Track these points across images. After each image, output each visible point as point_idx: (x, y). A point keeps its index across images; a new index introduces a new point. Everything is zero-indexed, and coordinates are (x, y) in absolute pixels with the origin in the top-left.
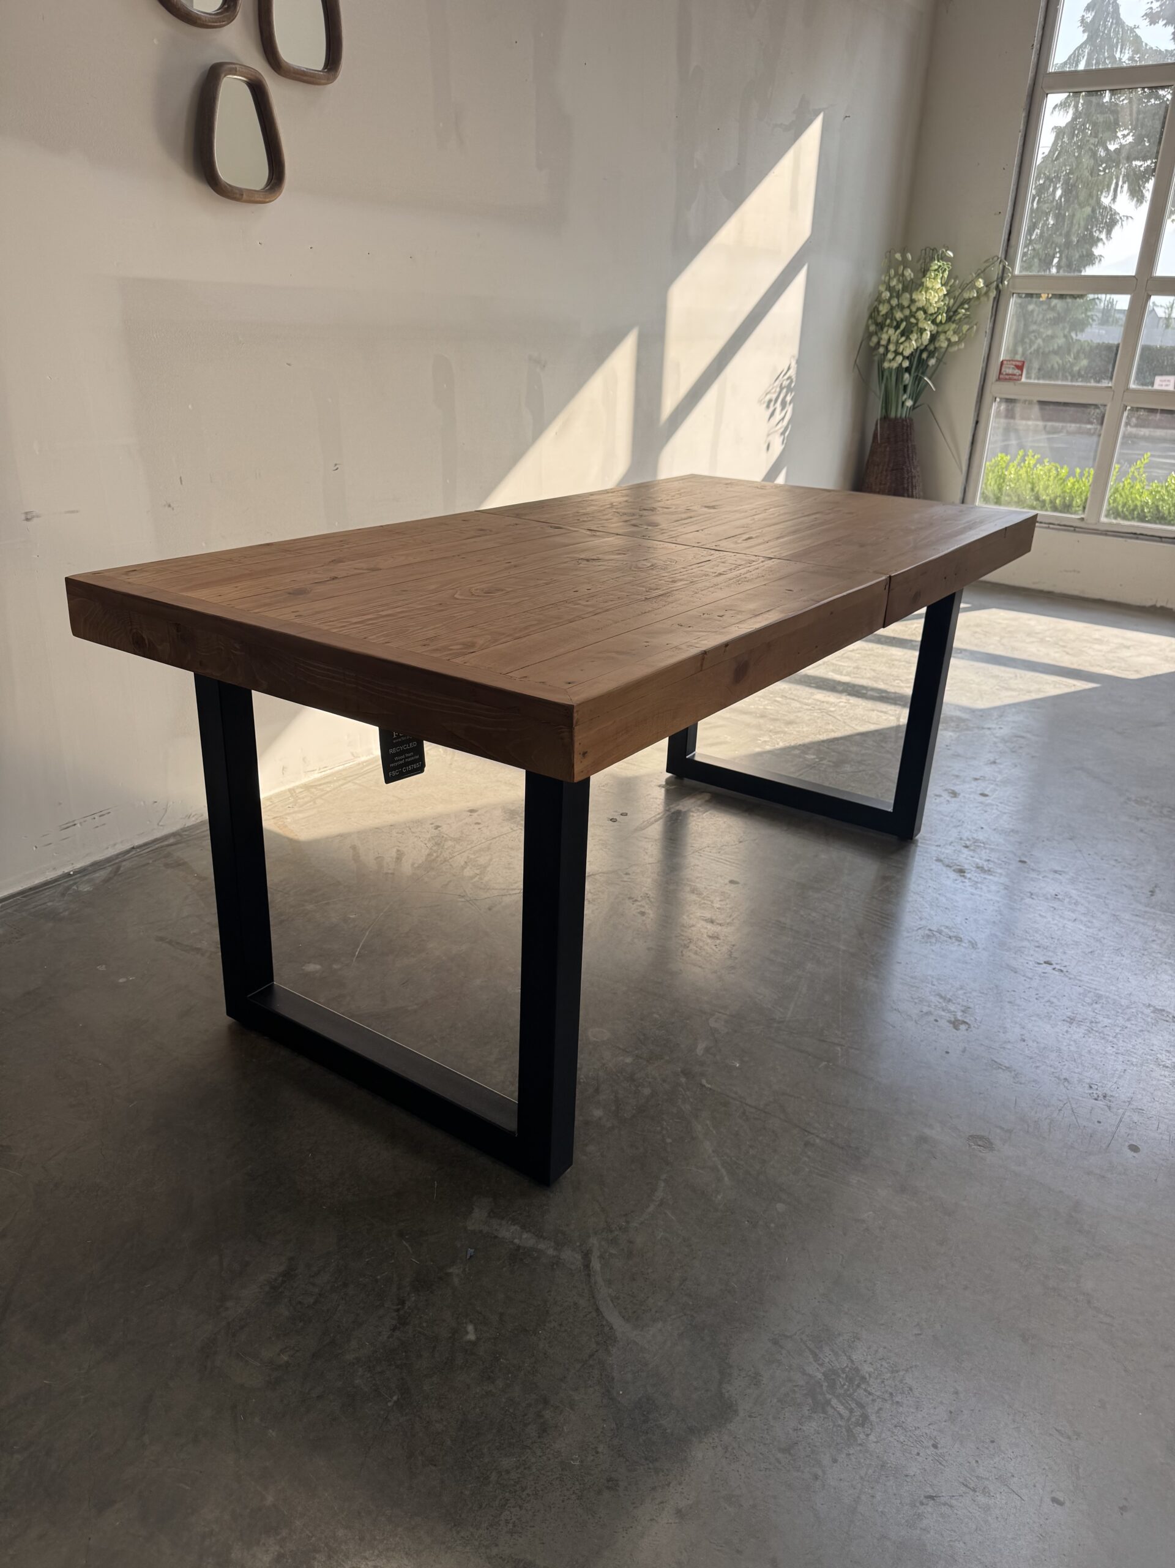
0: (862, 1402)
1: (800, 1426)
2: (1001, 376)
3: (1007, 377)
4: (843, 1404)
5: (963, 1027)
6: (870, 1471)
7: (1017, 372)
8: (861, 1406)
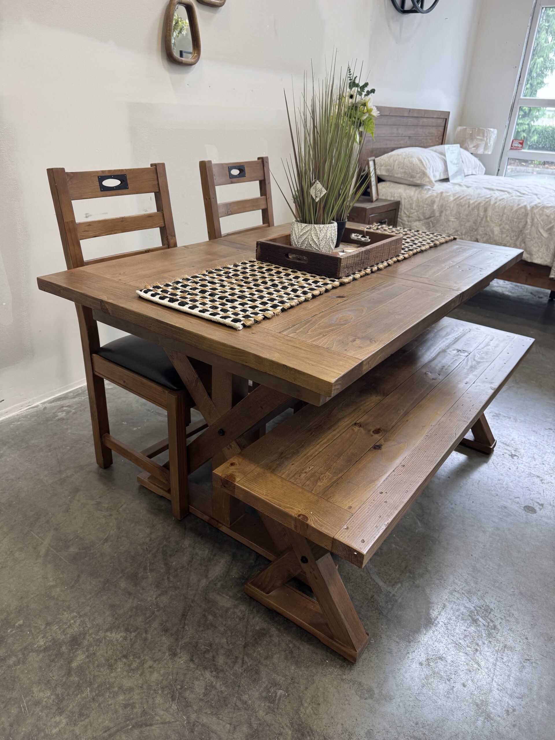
0: (493, 619)
1: (467, 629)
2: (512, 148)
3: (515, 148)
4: (484, 620)
5: (515, 458)
6: (500, 649)
7: (520, 146)
8: (493, 621)
